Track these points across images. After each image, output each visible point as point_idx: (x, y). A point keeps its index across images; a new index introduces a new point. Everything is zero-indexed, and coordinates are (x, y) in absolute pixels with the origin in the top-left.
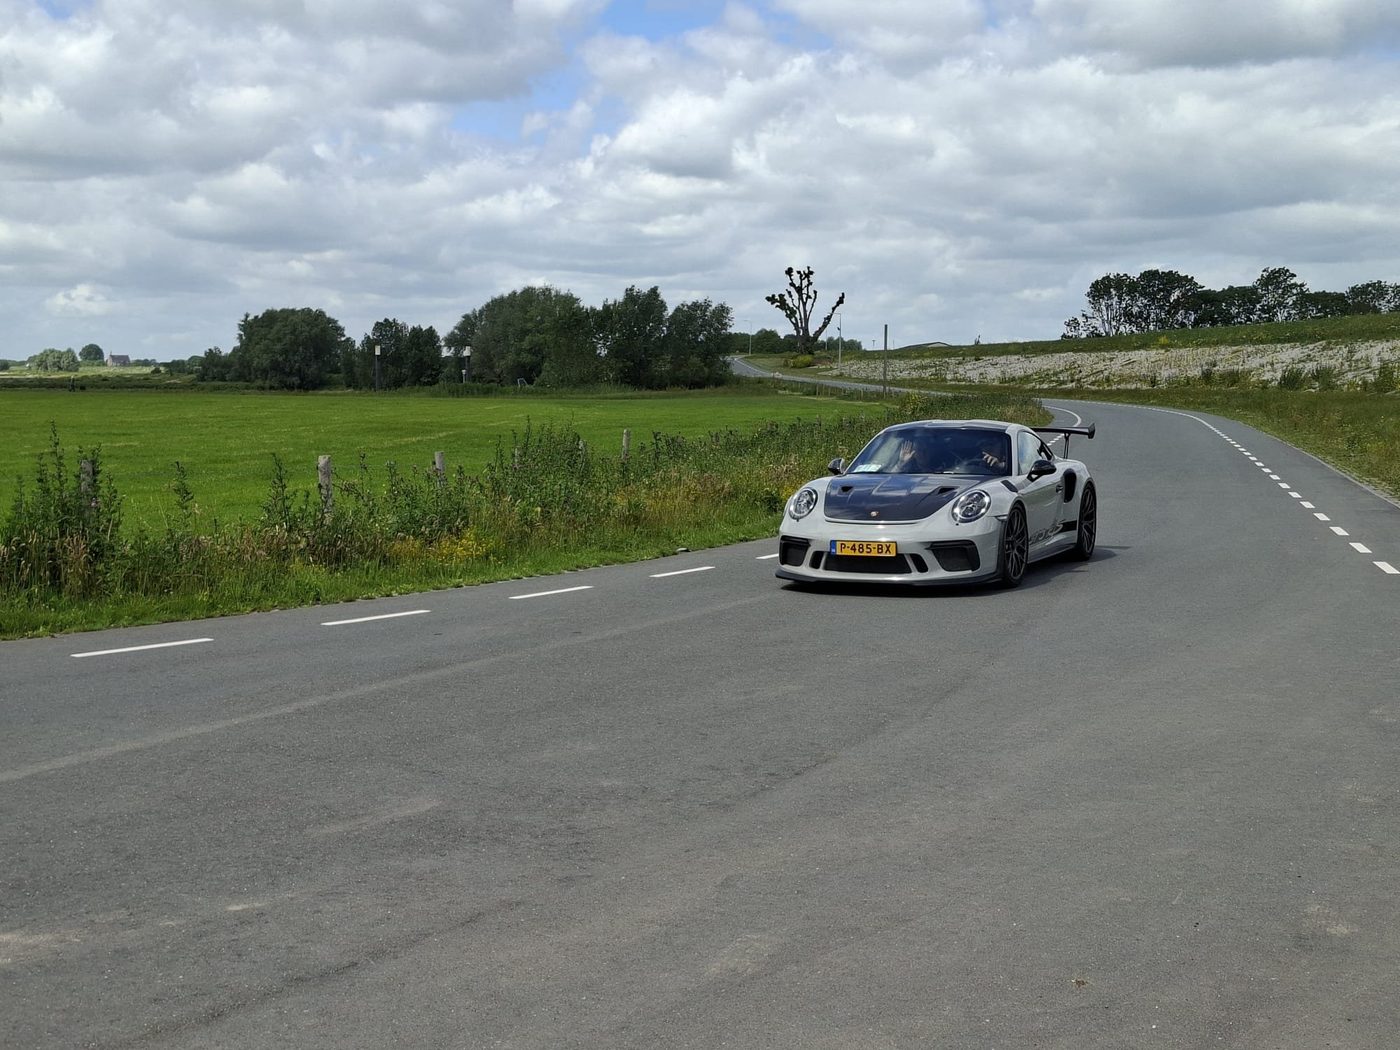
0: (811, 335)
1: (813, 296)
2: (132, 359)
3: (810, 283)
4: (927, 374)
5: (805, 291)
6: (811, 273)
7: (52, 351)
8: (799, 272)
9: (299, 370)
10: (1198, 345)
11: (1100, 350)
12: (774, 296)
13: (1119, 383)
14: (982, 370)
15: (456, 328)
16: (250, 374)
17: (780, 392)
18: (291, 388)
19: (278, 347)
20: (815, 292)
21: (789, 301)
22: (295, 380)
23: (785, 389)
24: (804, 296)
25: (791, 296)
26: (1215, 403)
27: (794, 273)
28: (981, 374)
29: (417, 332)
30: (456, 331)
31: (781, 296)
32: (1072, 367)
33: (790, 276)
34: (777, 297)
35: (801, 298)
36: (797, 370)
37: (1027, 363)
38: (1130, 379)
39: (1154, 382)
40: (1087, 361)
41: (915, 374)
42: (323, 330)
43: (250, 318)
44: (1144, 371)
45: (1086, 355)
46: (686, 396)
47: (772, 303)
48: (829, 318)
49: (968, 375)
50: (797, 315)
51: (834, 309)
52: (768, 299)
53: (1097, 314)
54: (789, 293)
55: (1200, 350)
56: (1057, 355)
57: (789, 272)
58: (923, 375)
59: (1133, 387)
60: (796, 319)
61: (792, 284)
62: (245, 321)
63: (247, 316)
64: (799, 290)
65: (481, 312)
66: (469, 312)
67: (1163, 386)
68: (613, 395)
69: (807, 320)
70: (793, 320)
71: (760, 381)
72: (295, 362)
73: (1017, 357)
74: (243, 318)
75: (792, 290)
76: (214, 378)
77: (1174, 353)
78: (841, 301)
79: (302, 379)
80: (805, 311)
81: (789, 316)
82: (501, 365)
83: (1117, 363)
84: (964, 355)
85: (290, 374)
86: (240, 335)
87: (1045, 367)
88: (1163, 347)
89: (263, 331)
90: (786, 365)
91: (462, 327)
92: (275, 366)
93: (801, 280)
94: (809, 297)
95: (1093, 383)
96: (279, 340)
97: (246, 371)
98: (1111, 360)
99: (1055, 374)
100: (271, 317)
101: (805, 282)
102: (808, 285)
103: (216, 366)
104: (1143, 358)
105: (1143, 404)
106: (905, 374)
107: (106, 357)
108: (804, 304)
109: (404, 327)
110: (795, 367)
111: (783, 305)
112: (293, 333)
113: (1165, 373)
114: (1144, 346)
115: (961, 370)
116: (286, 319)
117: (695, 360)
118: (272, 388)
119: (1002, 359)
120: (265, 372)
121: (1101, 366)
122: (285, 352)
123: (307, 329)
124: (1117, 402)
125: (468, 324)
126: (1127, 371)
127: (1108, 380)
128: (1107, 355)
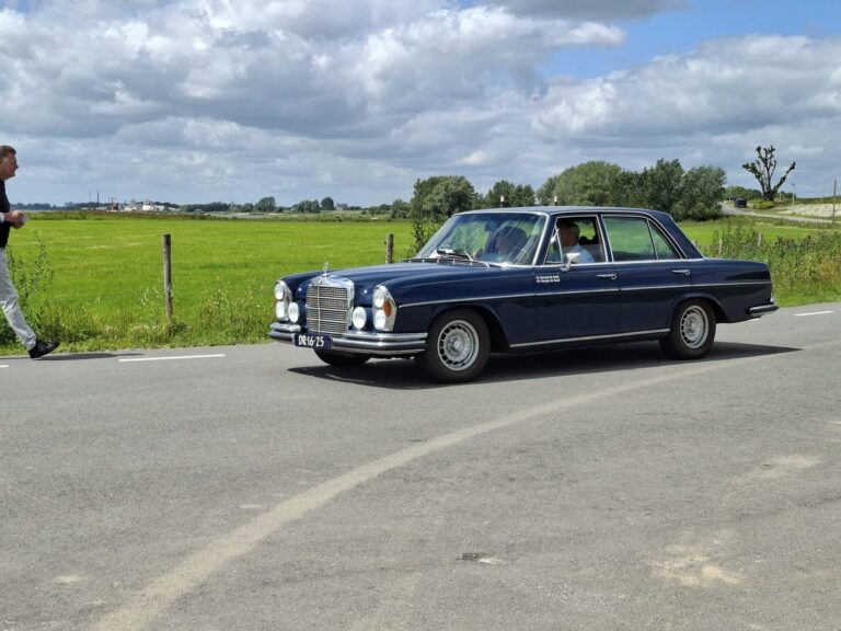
0: (772, 188)
1: (774, 164)
2: (350, 205)
3: (772, 156)
5: (769, 161)
6: (773, 150)
7: (307, 202)
8: (765, 149)
12: (747, 164)
15: (544, 186)
19: (437, 198)
21: (758, 168)
24: (768, 165)
25: (759, 165)
27: (762, 150)
30: (544, 188)
31: (752, 164)
33: (759, 151)
34: (749, 165)
35: (766, 166)
36: (764, 211)
42: (464, 188)
43: (421, 182)
47: (747, 169)
48: (784, 178)
50: (763, 177)
51: (788, 172)
52: (744, 166)
54: (758, 162)
57: (759, 149)
60: (762, 179)
61: (760, 157)
62: (418, 183)
63: (419, 180)
64: (765, 161)
69: (769, 179)
70: (760, 179)
71: (742, 217)
72: (448, 206)
75: (760, 160)
76: (400, 217)
78: (793, 168)
80: (768, 174)
81: (758, 177)
85: (445, 213)
86: (415, 192)
89: (429, 188)
90: (755, 207)
91: (547, 186)
92: (436, 209)
93: (767, 154)
94: (771, 165)
96: (438, 194)
97: (419, 212)
100: (433, 181)
101: (769, 156)
103: (400, 209)
107: (336, 205)
108: (768, 169)
109: (512, 186)
110: (762, 209)
111: (754, 170)
112: (446, 190)
116: (442, 182)
120: (429, 213)
122: (442, 201)
123: (455, 187)
125: (551, 184)
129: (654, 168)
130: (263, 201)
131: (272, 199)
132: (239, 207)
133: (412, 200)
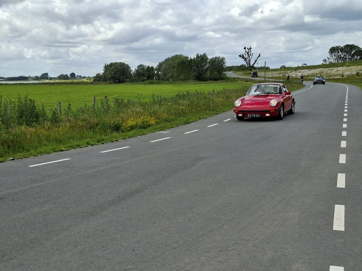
0: (251, 65)
1: (251, 54)
2: (82, 76)
3: (251, 51)
4: (281, 75)
5: (249, 53)
6: (251, 48)
7: (62, 75)
8: (248, 48)
9: (118, 78)
10: (357, 65)
11: (330, 67)
12: (241, 55)
13: (333, 76)
14: (296, 74)
15: (157, 66)
16: (106, 79)
17: (239, 81)
18: (117, 83)
19: (113, 72)
20: (252, 54)
21: (245, 56)
22: (117, 81)
23: (240, 80)
24: (249, 55)
25: (246, 55)
26: (356, 82)
27: (246, 49)
28: (296, 75)
29: (148, 67)
30: (157, 67)
31: (243, 55)
32: (321, 72)
33: (245, 49)
34: (242, 55)
35: (248, 55)
36: (247, 75)
37: (309, 72)
38: (337, 75)
39: (343, 76)
40: (326, 70)
41: (278, 75)
42: (124, 68)
43: (107, 65)
44: (341, 73)
45: (326, 69)
46: (213, 83)
47: (240, 57)
48: (256, 61)
49: (292, 75)
50: (247, 60)
51: (257, 58)
52: (239, 56)
53: (331, 58)
54: (245, 54)
55: (358, 66)
56: (318, 69)
57: (245, 48)
58: (280, 76)
59: (337, 77)
60: (247, 61)
61: (246, 52)
62: (105, 66)
63: (106, 64)
64: (248, 53)
65: (164, 62)
66: (161, 62)
67: (346, 77)
68: (192, 83)
69: (250, 62)
70: (246, 61)
71: (234, 78)
72: (117, 76)
73: (307, 70)
74: (105, 65)
76: (97, 81)
77: (351, 67)
78: (259, 56)
79: (119, 81)
80: (249, 59)
81: (245, 60)
82: (168, 76)
83: (334, 71)
84: (292, 70)
85: (116, 79)
86: (104, 70)
87: (314, 73)
88: (347, 66)
89: (109, 68)
90: (244, 74)
91: (159, 66)
92: (112, 78)
93: (248, 50)
94: (250, 55)
95: (326, 77)
96: (113, 71)
97: (105, 79)
98: (332, 70)
99: (316, 74)
100: (111, 65)
101: (249, 51)
102: (250, 52)
103: (98, 78)
104: (341, 69)
105: (337, 82)
106: (275, 76)
107: (76, 76)
108: (249, 57)
109: (145, 66)
110: (246, 74)
111: (243, 57)
112: (116, 68)
113: (347, 73)
114: (342, 66)
115: (291, 74)
116: (114, 65)
117: (216, 73)
118: (111, 83)
119: (302, 71)
120: (110, 79)
121: (329, 72)
122: (115, 73)
123: (120, 67)
124: (331, 82)
125: (161, 65)
126: (336, 73)
127: (330, 76)
128: (332, 69)
129: (195, 57)
130: (43, 75)
131: (47, 74)
132: (32, 77)
133: (103, 73)
